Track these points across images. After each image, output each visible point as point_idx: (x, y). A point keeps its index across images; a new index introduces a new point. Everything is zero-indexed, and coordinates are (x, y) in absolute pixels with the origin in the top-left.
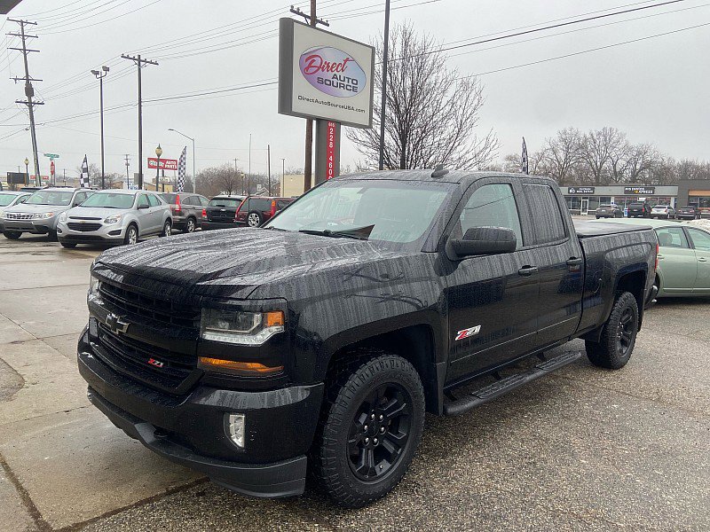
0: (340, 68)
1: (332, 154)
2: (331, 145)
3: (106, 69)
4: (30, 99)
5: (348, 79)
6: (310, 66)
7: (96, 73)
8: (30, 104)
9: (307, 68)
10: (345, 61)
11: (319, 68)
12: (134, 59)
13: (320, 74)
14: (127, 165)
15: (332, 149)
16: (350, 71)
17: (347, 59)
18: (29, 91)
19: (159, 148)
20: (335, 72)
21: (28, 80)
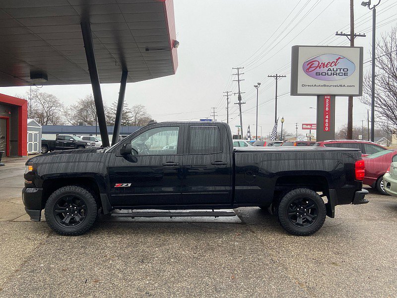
0: (333, 64)
1: (327, 114)
2: (327, 109)
3: (259, 84)
4: (240, 102)
5: (340, 69)
6: (310, 67)
7: (256, 86)
8: (240, 104)
9: (308, 69)
10: (337, 60)
11: (317, 67)
12: (274, 76)
13: (318, 70)
14: (297, 128)
15: (327, 112)
16: (341, 65)
17: (339, 58)
18: (240, 98)
19: (283, 119)
20: (330, 67)
21: (239, 93)
